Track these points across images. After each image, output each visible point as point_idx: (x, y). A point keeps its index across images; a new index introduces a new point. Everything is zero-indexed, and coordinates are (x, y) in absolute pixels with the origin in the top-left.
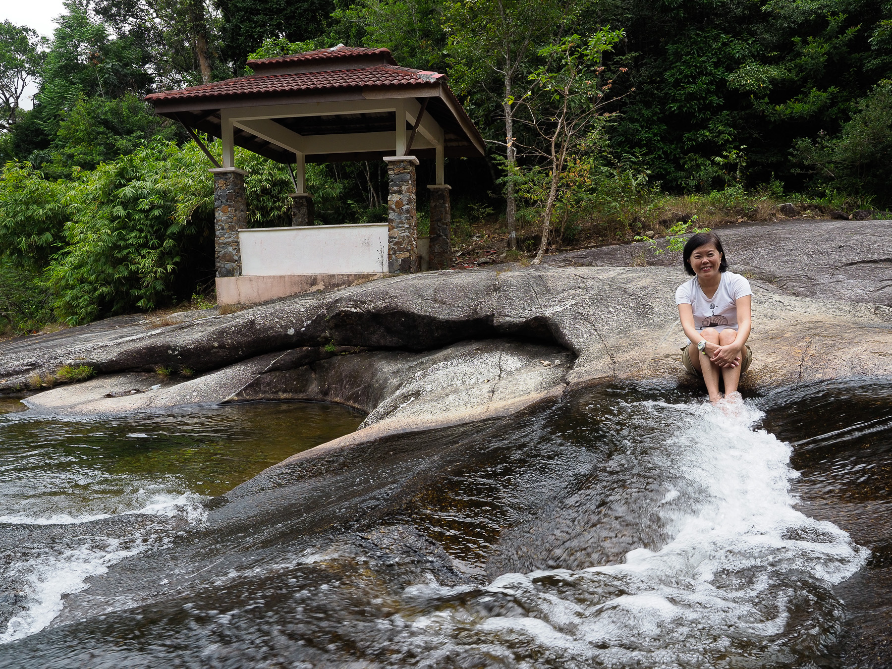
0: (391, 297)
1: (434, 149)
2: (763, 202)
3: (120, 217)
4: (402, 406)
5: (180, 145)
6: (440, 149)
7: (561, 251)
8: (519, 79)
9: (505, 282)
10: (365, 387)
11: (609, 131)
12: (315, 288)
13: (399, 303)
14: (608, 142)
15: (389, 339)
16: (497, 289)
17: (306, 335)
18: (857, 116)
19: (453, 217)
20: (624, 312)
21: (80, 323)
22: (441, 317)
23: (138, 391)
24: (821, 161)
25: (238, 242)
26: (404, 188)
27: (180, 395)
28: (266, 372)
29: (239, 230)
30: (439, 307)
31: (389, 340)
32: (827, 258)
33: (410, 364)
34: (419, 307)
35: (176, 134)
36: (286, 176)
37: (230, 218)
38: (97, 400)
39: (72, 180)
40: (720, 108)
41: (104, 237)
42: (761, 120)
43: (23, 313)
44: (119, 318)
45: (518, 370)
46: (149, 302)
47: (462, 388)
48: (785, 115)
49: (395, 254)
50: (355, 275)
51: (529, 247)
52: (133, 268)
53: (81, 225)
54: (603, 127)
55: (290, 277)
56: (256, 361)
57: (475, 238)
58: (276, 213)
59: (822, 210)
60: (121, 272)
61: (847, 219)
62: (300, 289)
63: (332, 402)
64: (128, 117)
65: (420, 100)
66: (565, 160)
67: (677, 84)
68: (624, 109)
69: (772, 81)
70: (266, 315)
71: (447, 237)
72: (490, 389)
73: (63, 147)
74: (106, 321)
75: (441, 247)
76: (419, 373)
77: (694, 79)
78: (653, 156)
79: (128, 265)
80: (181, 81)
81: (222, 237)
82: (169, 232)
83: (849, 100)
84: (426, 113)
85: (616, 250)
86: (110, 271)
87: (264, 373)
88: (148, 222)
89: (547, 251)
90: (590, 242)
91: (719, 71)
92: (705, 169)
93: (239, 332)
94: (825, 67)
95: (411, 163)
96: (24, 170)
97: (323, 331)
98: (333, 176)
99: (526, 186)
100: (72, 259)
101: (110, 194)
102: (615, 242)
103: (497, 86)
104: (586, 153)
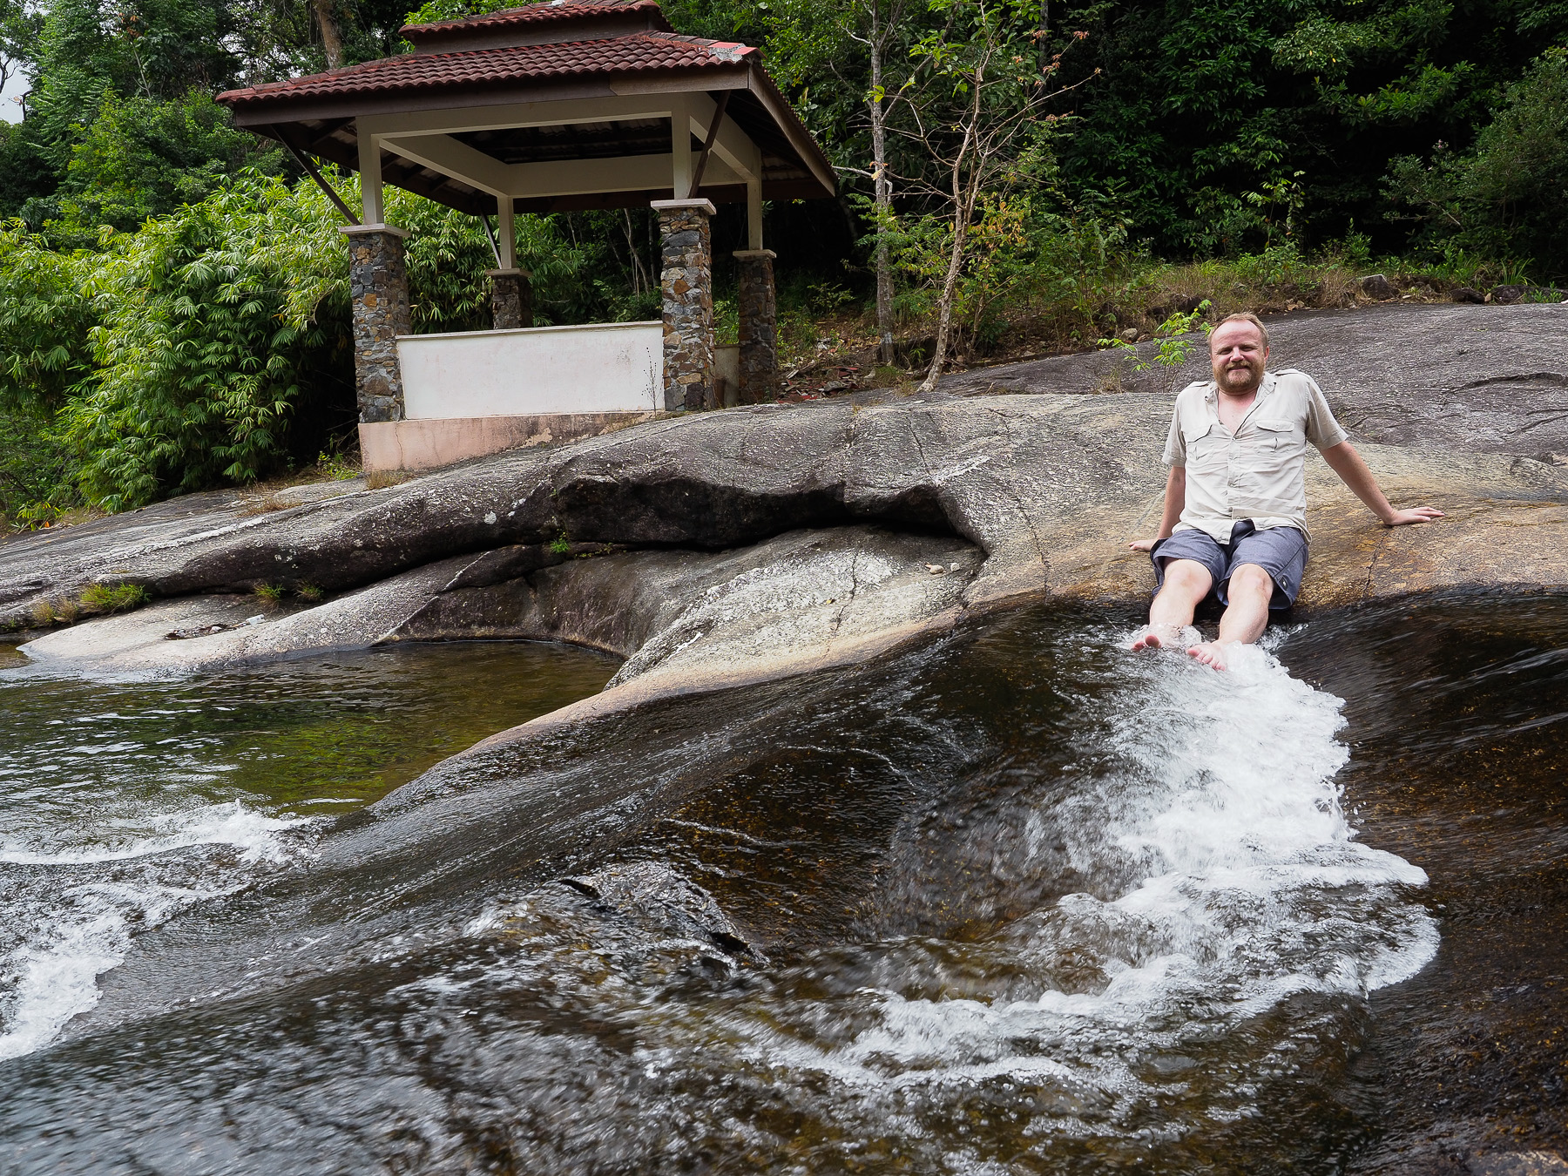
0: (665, 454)
1: (745, 185)
2: (1332, 274)
3: (186, 317)
4: (680, 647)
5: (290, 183)
6: (754, 184)
7: (972, 367)
8: (897, 55)
9: (867, 424)
10: (622, 614)
11: (1059, 148)
12: (535, 440)
13: (680, 466)
14: (1056, 168)
15: (663, 529)
16: (851, 437)
17: (516, 523)
18: (1504, 116)
19: (782, 307)
20: (1072, 475)
21: (125, 507)
22: (752, 489)
23: (224, 628)
24: (1438, 197)
25: (395, 360)
26: (690, 257)
27: (298, 634)
28: (449, 590)
29: (397, 337)
30: (750, 471)
31: (663, 531)
32: (1436, 373)
33: (700, 573)
34: (715, 472)
35: (283, 165)
36: (483, 238)
37: (380, 316)
38: (151, 644)
39: (99, 250)
40: (1259, 103)
41: (158, 353)
42: (1331, 124)
43: (26, 490)
44: (193, 498)
45: (885, 581)
46: (245, 468)
47: (786, 615)
48: (1375, 114)
49: (675, 376)
50: (606, 416)
51: (916, 361)
52: (215, 407)
53: (118, 331)
54: (1047, 141)
55: (491, 420)
56: (430, 572)
57: (821, 346)
58: (466, 305)
59: (1437, 287)
60: (195, 416)
61: (1481, 302)
62: (509, 442)
63: (565, 642)
64: (195, 134)
65: (715, 95)
66: (979, 203)
67: (1182, 59)
68: (1088, 106)
69: (1353, 51)
70: (446, 490)
71: (769, 343)
72: (835, 616)
73: (82, 190)
74: (170, 503)
75: (760, 363)
76: (715, 588)
77: (1213, 49)
78: (1138, 192)
79: (205, 403)
80: (289, 65)
81: (367, 350)
82: (275, 342)
83: (1489, 86)
84: (726, 118)
85: (1069, 363)
86: (175, 414)
87: (444, 592)
88: (237, 325)
89: (946, 367)
90: (1024, 350)
91: (1258, 35)
92: (1232, 214)
93: (398, 521)
94: (1449, 25)
95: (700, 211)
96: (11, 233)
97: (548, 516)
98: (567, 236)
99: (910, 249)
100: (105, 393)
101: (167, 276)
102: (1069, 349)
103: (856, 66)
104: (1017, 190)
